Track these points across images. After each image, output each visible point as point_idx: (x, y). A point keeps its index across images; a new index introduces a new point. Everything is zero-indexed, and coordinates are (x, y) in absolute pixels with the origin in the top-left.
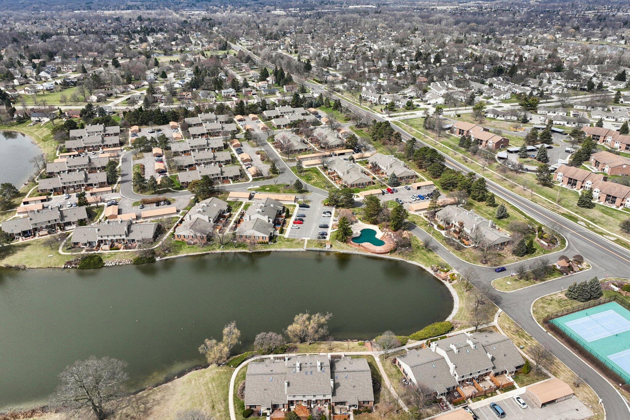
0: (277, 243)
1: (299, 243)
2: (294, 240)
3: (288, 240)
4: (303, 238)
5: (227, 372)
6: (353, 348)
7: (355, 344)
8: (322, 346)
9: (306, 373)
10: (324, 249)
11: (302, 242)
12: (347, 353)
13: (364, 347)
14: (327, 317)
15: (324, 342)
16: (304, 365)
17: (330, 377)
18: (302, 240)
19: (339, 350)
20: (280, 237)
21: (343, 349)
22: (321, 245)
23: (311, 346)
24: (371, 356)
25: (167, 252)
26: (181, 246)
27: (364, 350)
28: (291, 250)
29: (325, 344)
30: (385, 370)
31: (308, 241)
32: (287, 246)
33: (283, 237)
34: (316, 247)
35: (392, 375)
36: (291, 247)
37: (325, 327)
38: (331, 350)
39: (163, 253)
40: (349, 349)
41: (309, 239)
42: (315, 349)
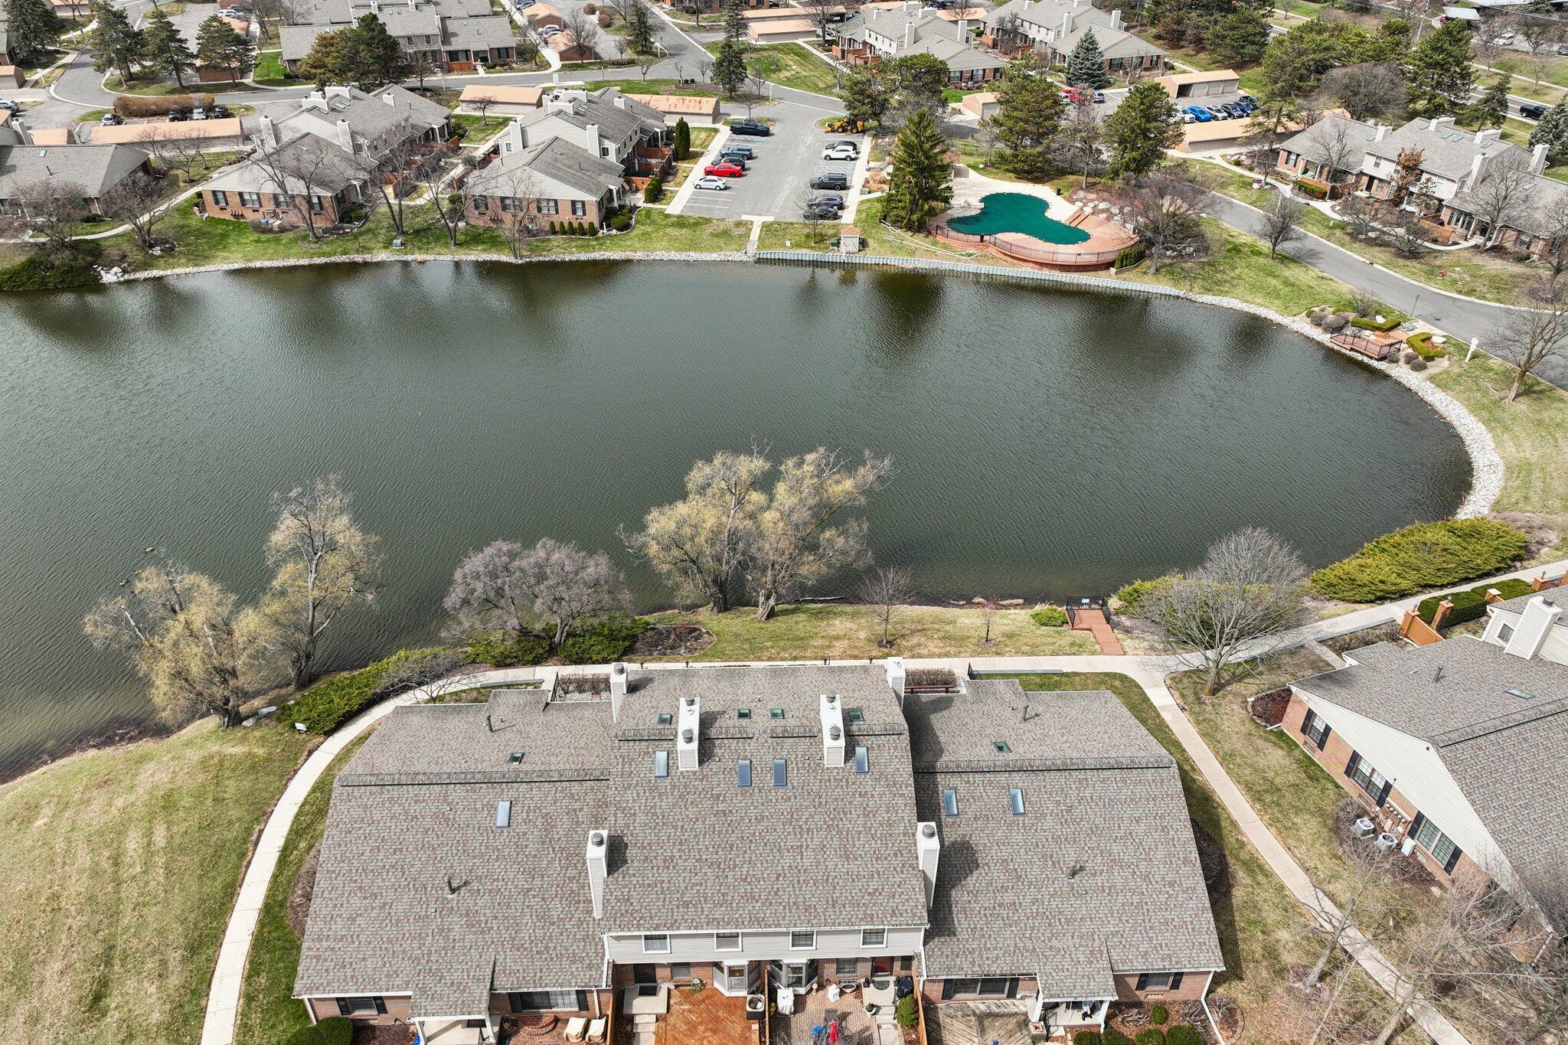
0: (635, 232)
1: (725, 234)
2: (708, 221)
3: (681, 222)
4: (745, 218)
5: (269, 759)
6: (1010, 636)
7: (1016, 617)
8: (840, 625)
9: (746, 778)
10: (831, 256)
11: (742, 230)
12: (981, 664)
13: (1069, 635)
14: (867, 474)
15: (848, 608)
16: (728, 723)
17: (911, 812)
18: (739, 224)
19: (933, 646)
20: (649, 211)
21: (956, 642)
22: (820, 239)
23: (779, 624)
24: (1123, 678)
25: (157, 251)
26: (224, 236)
27: (1077, 648)
28: (693, 256)
29: (853, 615)
30: (1226, 759)
31: (767, 227)
32: (673, 244)
33: (661, 212)
34: (798, 245)
35: (1274, 789)
36: (693, 246)
37: (853, 526)
38: (888, 644)
39: (137, 256)
40: (987, 644)
41: (770, 219)
42: (798, 645)
